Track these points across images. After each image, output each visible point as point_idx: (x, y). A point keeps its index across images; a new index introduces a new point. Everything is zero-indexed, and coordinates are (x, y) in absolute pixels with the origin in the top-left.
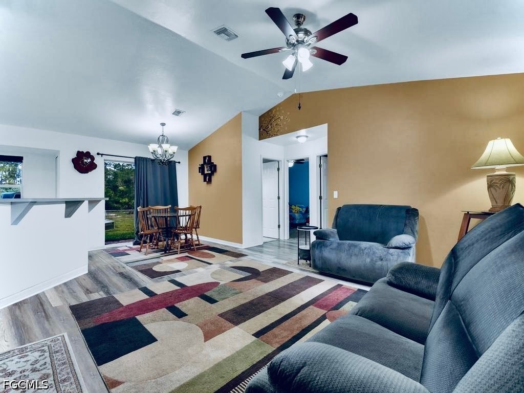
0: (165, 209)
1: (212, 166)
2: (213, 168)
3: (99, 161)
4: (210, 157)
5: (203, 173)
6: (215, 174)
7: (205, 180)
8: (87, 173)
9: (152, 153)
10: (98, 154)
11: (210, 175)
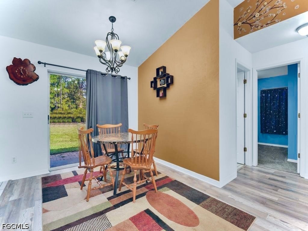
0: (115, 128)
1: (168, 77)
2: (169, 80)
3: (40, 71)
4: (164, 68)
5: (155, 88)
6: (171, 87)
7: (158, 95)
8: (27, 84)
9: (99, 57)
10: (39, 63)
11: (165, 89)
